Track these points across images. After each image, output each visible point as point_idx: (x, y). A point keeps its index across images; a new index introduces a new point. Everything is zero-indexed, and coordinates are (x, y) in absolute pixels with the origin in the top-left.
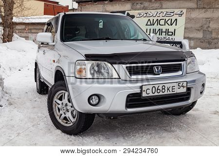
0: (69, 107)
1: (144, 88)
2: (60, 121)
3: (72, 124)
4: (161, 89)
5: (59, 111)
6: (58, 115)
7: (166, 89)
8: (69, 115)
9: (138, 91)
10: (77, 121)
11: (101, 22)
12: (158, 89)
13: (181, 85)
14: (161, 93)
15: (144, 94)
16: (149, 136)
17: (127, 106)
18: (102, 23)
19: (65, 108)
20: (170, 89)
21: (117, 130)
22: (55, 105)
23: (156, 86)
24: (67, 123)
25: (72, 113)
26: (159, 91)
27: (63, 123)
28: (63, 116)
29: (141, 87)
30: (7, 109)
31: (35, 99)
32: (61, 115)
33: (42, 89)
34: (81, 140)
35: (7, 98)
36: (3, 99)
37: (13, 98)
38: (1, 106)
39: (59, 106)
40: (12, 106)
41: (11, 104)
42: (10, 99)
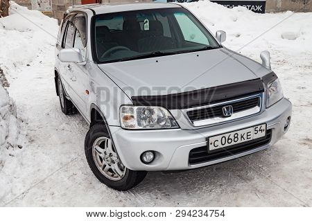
0: (114, 158)
1: (211, 140)
2: (103, 173)
3: (119, 178)
4: (233, 138)
5: (102, 161)
6: (100, 166)
7: (239, 137)
8: (115, 167)
9: (204, 144)
10: (127, 175)
11: (146, 22)
12: (229, 139)
13: (258, 129)
14: (233, 143)
15: (211, 148)
16: (219, 190)
17: (191, 162)
18: (148, 24)
19: (109, 159)
20: (245, 136)
21: (178, 179)
22: (96, 153)
23: (227, 136)
24: (113, 176)
25: (119, 165)
26: (230, 141)
27: (108, 175)
28: (108, 167)
29: (207, 139)
30: (28, 151)
31: (62, 127)
32: (105, 166)
33: (69, 108)
34: (133, 199)
35: (25, 133)
36: (20, 136)
37: (32, 128)
38: (20, 148)
39: (101, 155)
40: (34, 144)
41: (32, 141)
42: (29, 132)
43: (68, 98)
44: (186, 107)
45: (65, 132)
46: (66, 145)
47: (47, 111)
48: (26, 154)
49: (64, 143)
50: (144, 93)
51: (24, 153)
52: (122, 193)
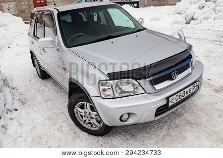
0: (93, 116)
2: (84, 125)
3: (97, 128)
4: (182, 95)
5: (82, 118)
6: (82, 121)
7: (185, 93)
8: (93, 121)
9: (165, 102)
11: (95, 15)
13: (195, 85)
14: (182, 98)
15: (170, 104)
19: (89, 116)
20: (188, 92)
23: (179, 94)
24: (92, 126)
26: (180, 97)
27: (88, 127)
28: (87, 121)
29: (168, 98)
30: (22, 112)
31: (41, 89)
32: (85, 121)
33: (44, 75)
34: (110, 142)
35: (18, 98)
36: (15, 101)
37: (21, 93)
38: (17, 110)
39: (82, 114)
40: (25, 105)
41: (24, 103)
42: (20, 96)
43: (44, 70)
44: (149, 77)
45: (45, 93)
46: (48, 103)
47: (29, 78)
48: (22, 115)
49: (47, 101)
50: (117, 70)
51: (20, 114)
52: (100, 138)
